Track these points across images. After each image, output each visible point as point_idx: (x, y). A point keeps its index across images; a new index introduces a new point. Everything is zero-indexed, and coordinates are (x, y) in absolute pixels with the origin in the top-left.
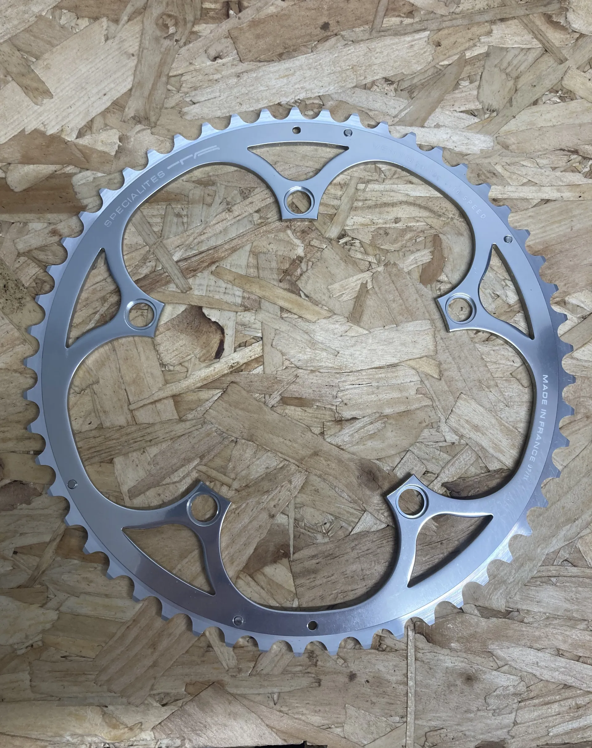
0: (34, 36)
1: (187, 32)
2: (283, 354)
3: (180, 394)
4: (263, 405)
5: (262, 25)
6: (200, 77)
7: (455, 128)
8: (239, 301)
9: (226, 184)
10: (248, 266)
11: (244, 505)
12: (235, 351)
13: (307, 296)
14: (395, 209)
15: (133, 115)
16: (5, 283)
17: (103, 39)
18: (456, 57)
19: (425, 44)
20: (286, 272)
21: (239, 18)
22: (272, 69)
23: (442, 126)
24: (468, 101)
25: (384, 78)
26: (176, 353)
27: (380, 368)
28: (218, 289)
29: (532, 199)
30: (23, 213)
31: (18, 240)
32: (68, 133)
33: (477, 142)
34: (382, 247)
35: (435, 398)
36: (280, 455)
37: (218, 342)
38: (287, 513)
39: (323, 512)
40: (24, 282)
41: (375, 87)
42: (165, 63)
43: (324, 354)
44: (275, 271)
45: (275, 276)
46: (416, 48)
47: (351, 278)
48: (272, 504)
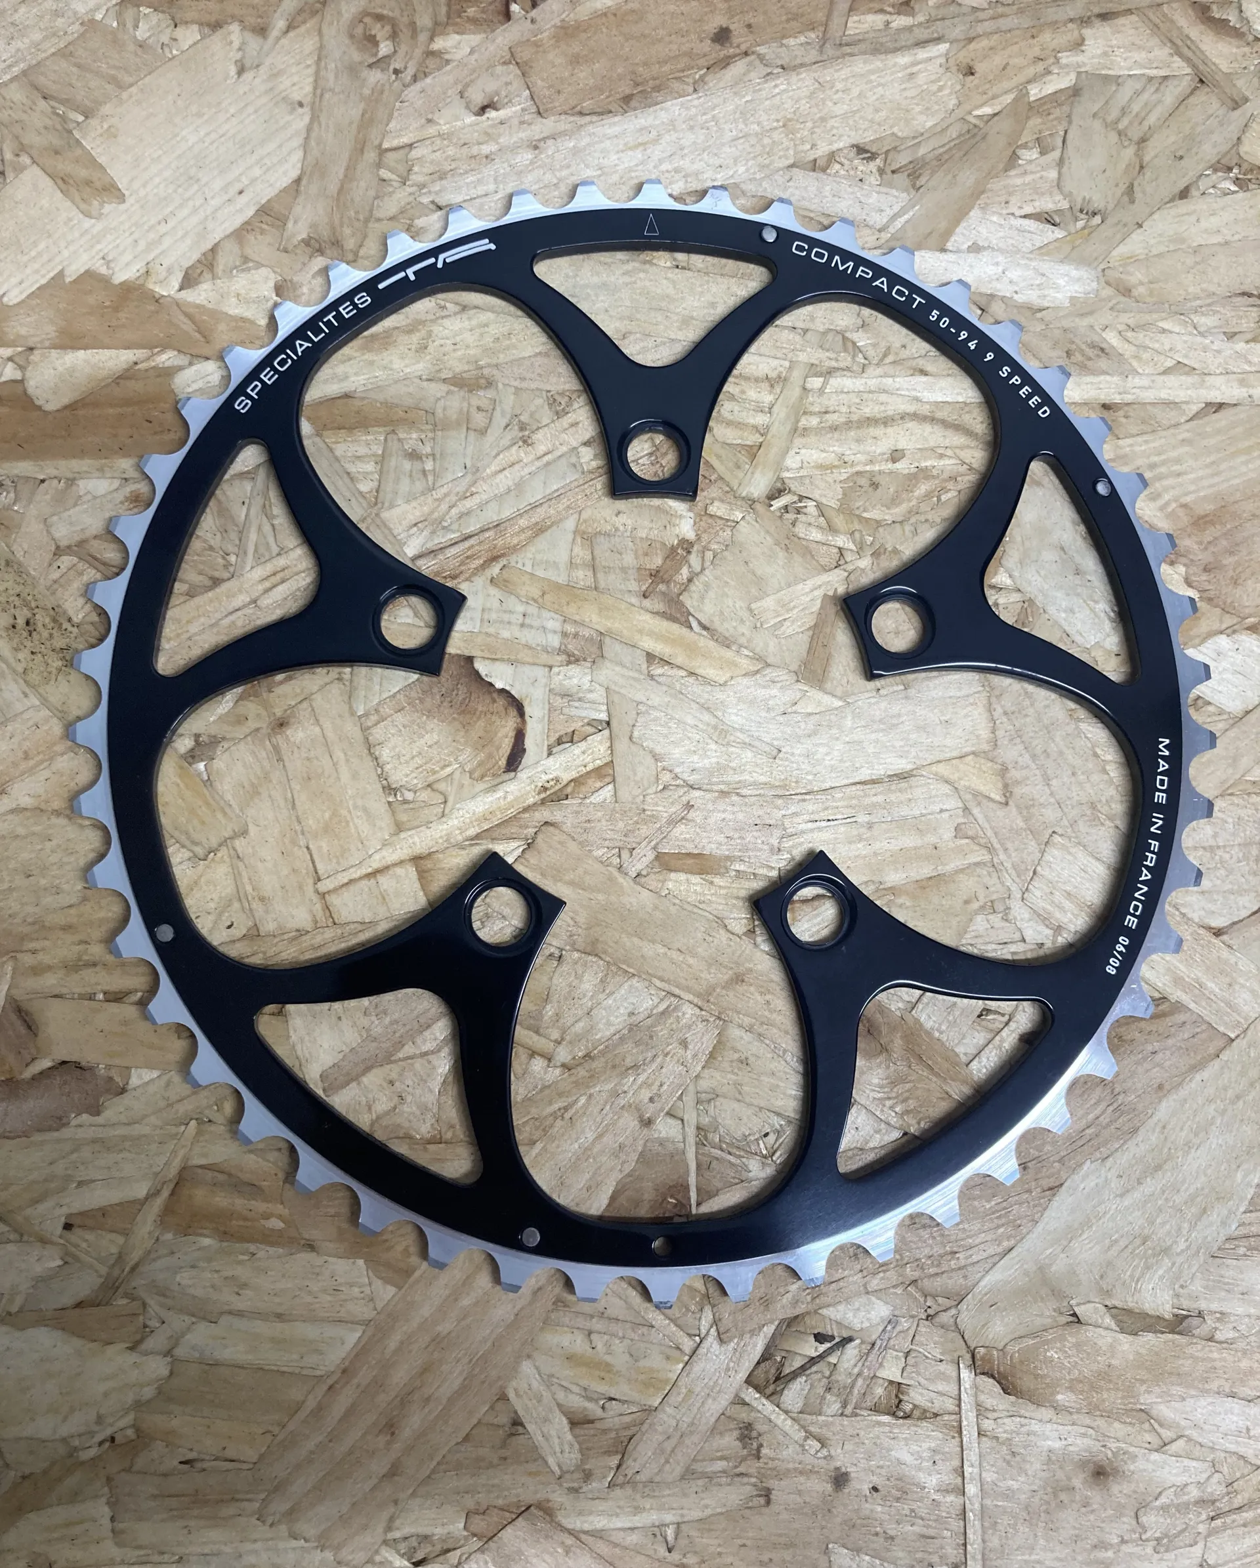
0: (79, 66)
1: (418, 52)
2: (656, 758)
3: (430, 854)
4: (616, 873)
5: (583, 36)
6: (451, 151)
7: (1013, 252)
8: (555, 641)
9: (516, 384)
10: (572, 564)
11: (583, 1100)
12: (550, 754)
13: (705, 628)
14: (890, 430)
15: (304, 236)
16: (29, 615)
17: (233, 70)
18: (1009, 98)
19: (941, 70)
20: (656, 575)
21: (533, 21)
22: (610, 131)
23: (984, 248)
24: (1037, 191)
25: (853, 146)
26: (419, 761)
27: (873, 782)
28: (506, 617)
29: (1187, 403)
30: (65, 457)
31: (55, 518)
32: (162, 277)
33: (1061, 282)
34: (865, 515)
35: (997, 846)
36: (658, 983)
37: (512, 734)
38: (680, 1115)
39: (761, 1108)
40: (71, 613)
41: (837, 166)
42: (371, 120)
43: (748, 755)
44: (632, 574)
45: (633, 586)
46: (921, 79)
47: (800, 586)
48: (645, 1095)
